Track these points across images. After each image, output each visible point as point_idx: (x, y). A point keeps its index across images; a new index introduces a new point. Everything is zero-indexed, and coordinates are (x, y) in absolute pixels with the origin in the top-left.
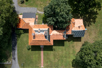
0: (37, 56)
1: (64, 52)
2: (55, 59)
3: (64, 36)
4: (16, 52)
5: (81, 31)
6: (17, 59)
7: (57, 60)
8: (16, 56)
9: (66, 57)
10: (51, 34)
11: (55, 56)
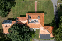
0: (39, 9)
1: (20, 11)
2: (27, 7)
3: (18, 19)
4: (55, 11)
5: (5, 23)
6: (54, 6)
7: (26, 6)
8: (54, 8)
9: (20, 8)
10: (27, 20)
11: (27, 9)
